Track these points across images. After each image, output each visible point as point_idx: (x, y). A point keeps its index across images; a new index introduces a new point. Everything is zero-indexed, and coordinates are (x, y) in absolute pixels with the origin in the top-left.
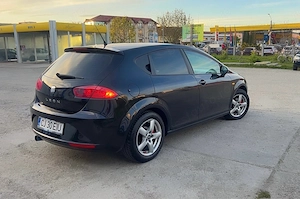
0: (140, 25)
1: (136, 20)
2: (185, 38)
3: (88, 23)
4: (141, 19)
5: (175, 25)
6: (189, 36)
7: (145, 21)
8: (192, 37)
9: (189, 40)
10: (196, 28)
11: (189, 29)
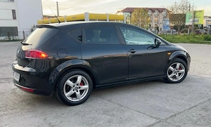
0: (156, 13)
1: (153, 10)
2: (189, 22)
3: (119, 14)
4: (157, 9)
5: (181, 12)
6: (191, 20)
7: (160, 10)
8: (194, 21)
9: (191, 24)
10: (197, 14)
11: (192, 14)
